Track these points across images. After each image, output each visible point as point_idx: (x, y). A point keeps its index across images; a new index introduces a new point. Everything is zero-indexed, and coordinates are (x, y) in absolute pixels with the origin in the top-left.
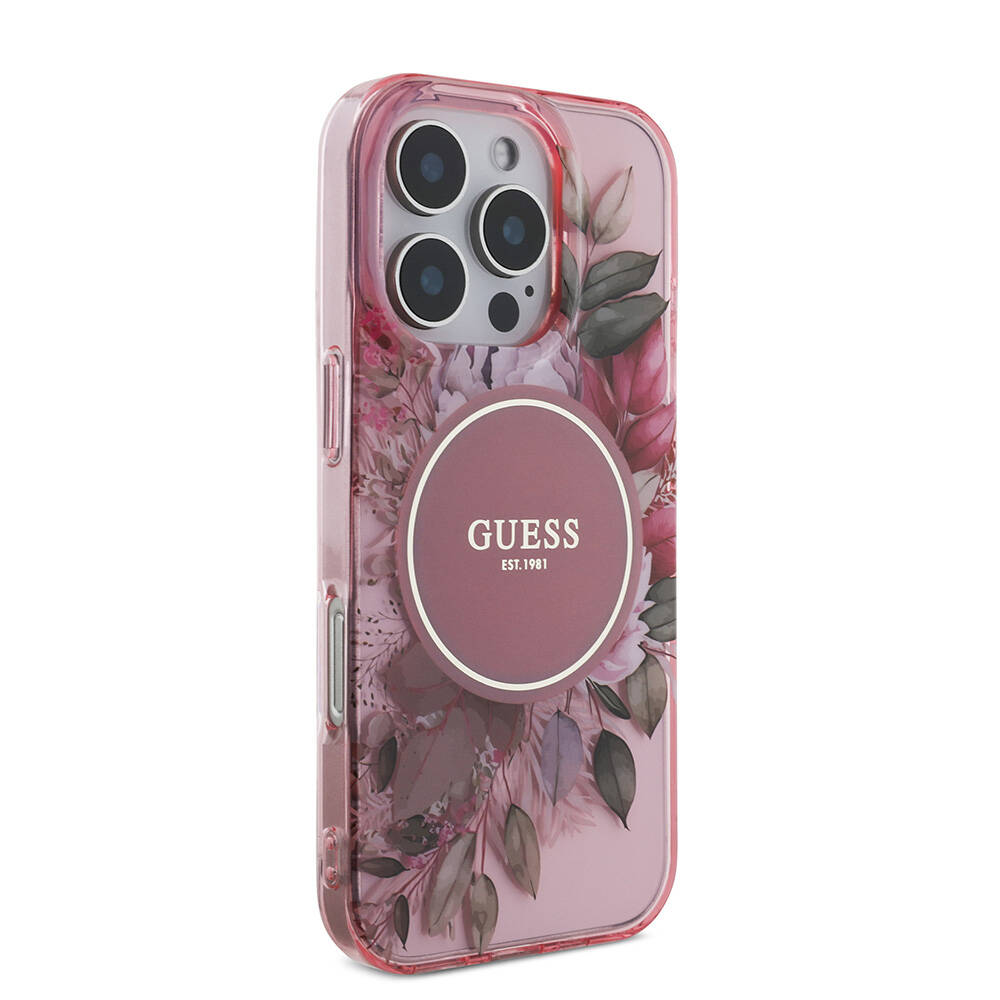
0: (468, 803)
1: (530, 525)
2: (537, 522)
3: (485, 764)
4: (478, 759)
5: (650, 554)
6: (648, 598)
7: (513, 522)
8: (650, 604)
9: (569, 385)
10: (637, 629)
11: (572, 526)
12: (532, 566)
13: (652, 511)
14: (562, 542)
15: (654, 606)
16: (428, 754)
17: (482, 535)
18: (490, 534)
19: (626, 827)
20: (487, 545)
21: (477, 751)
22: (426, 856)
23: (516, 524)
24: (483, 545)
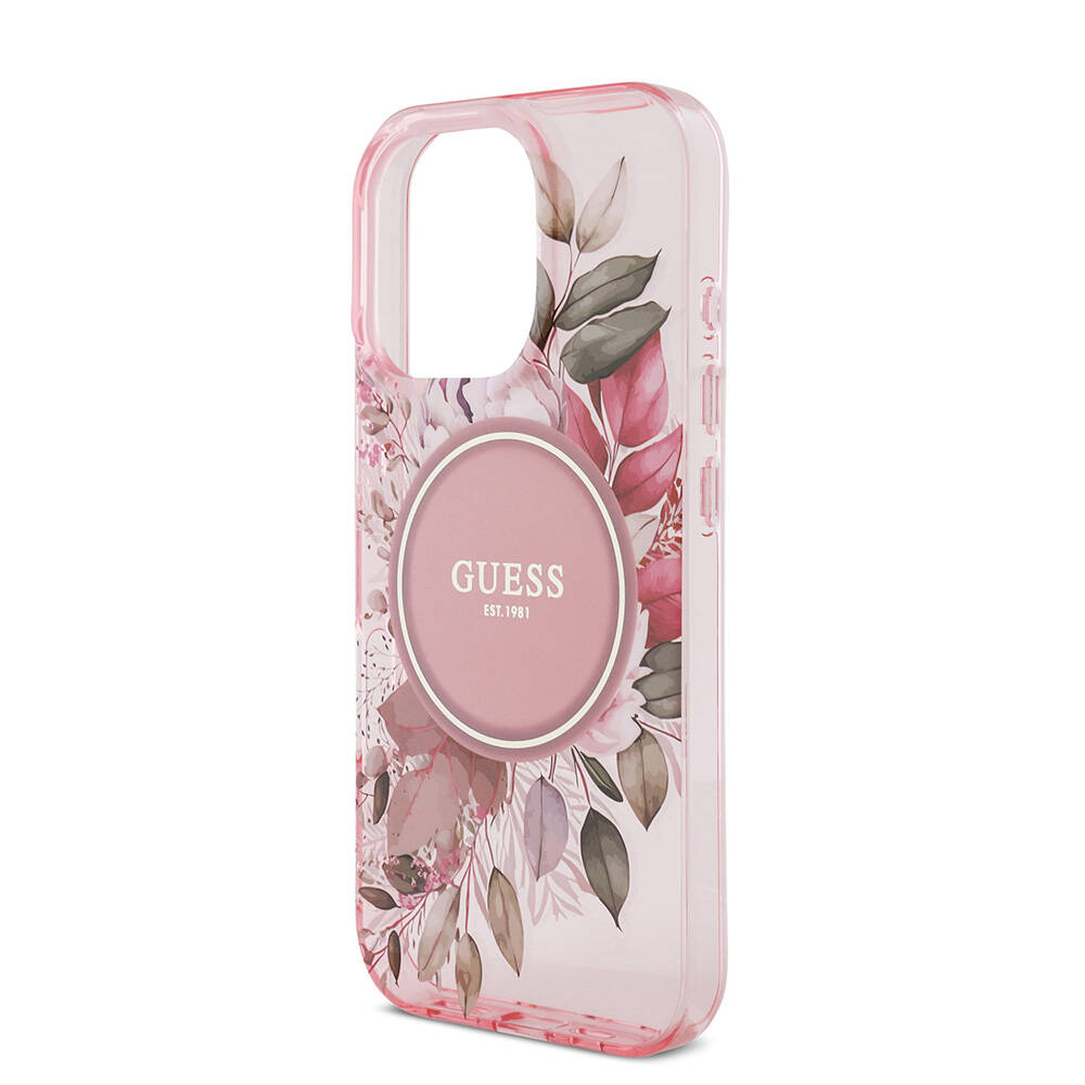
0: (453, 856)
1: (511, 568)
2: (519, 566)
3: (468, 818)
4: (462, 812)
5: (646, 612)
6: (643, 663)
7: (495, 565)
8: (647, 671)
9: (552, 416)
10: (631, 699)
11: (556, 572)
12: (515, 613)
13: (649, 561)
14: (545, 590)
15: (651, 674)
16: (416, 795)
17: (466, 576)
18: (473, 576)
19: (618, 925)
20: (469, 588)
21: (461, 803)
22: (415, 898)
23: (498, 568)
24: (466, 587)
